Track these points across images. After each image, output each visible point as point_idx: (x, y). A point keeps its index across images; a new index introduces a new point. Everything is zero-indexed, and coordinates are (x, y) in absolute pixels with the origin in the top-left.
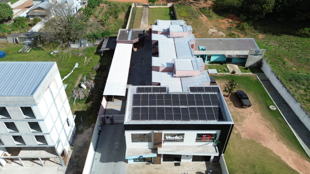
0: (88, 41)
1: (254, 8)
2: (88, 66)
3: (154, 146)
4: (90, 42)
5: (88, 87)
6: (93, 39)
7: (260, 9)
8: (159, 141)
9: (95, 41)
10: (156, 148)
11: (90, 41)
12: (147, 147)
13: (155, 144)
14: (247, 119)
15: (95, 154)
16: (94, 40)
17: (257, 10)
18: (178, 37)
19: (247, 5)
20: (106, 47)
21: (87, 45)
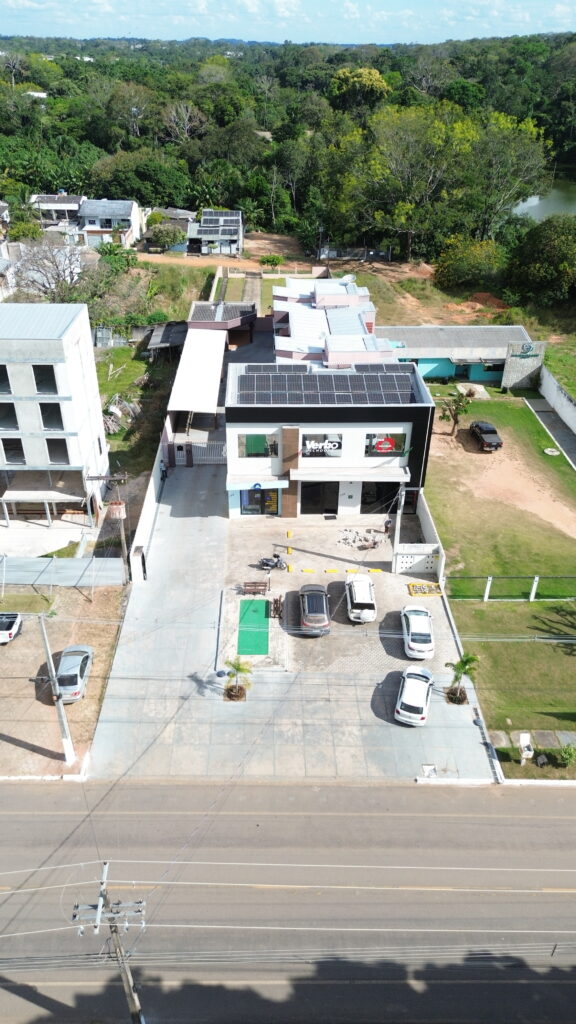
0: (115, 332)
1: (538, 271)
2: (118, 380)
3: (283, 466)
4: (117, 336)
5: (126, 414)
6: (127, 328)
7: (552, 274)
8: (293, 453)
9: (131, 333)
10: (287, 470)
11: (120, 333)
12: (269, 472)
13: (284, 461)
14: (490, 471)
15: (158, 508)
16: (129, 331)
17: (545, 277)
18: (336, 307)
19: (520, 265)
20: (162, 342)
21: (111, 343)
